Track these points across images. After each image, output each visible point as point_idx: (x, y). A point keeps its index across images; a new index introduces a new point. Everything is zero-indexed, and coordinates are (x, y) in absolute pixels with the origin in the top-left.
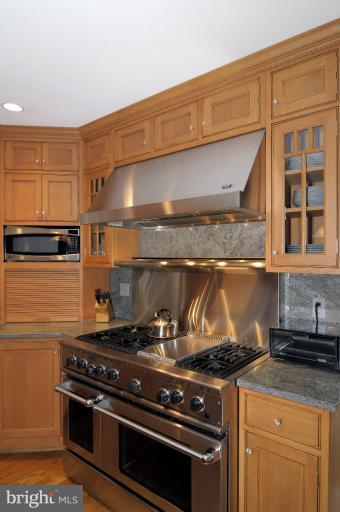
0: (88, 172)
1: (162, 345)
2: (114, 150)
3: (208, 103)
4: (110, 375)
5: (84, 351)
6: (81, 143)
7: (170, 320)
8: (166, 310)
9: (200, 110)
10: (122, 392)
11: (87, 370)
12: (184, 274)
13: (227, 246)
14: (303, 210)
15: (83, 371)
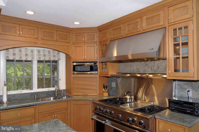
0: (100, 42)
1: (128, 104)
2: (110, 35)
3: (144, 18)
4: (111, 113)
5: (101, 105)
6: (98, 32)
7: (131, 96)
8: (130, 92)
9: (142, 20)
10: (115, 119)
11: (103, 111)
12: (136, 79)
13: (153, 69)
14: (181, 56)
15: (101, 112)
